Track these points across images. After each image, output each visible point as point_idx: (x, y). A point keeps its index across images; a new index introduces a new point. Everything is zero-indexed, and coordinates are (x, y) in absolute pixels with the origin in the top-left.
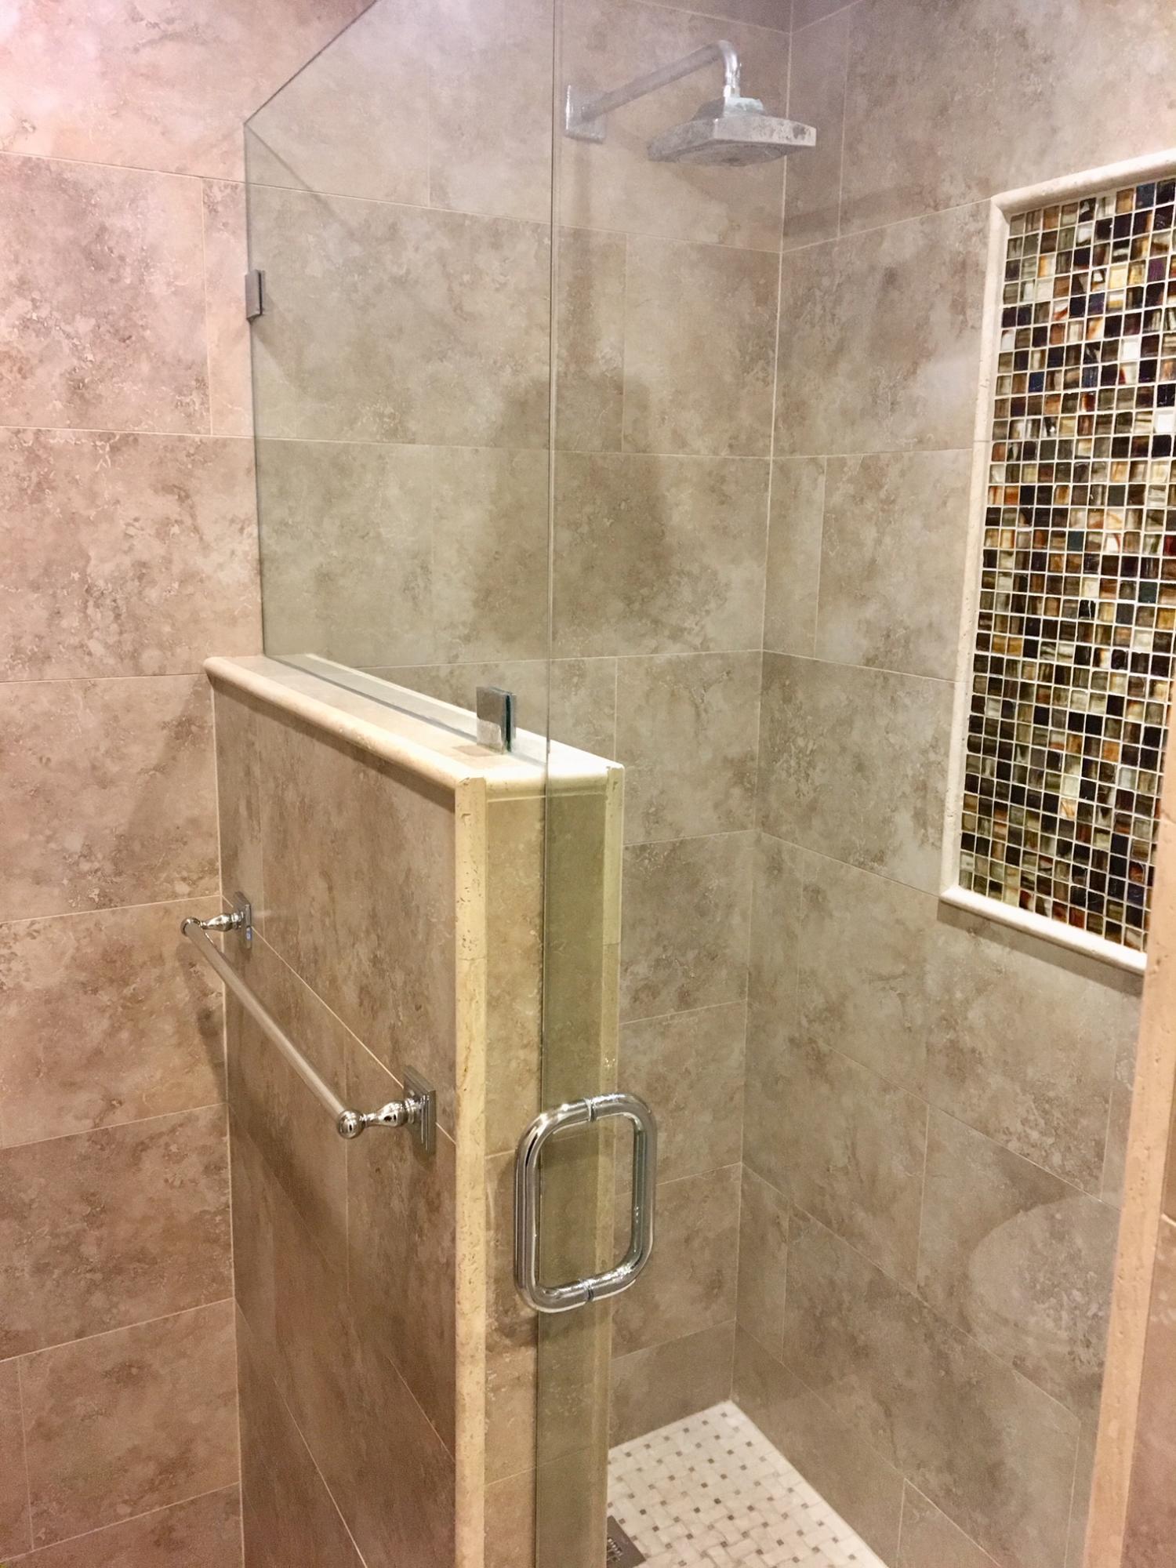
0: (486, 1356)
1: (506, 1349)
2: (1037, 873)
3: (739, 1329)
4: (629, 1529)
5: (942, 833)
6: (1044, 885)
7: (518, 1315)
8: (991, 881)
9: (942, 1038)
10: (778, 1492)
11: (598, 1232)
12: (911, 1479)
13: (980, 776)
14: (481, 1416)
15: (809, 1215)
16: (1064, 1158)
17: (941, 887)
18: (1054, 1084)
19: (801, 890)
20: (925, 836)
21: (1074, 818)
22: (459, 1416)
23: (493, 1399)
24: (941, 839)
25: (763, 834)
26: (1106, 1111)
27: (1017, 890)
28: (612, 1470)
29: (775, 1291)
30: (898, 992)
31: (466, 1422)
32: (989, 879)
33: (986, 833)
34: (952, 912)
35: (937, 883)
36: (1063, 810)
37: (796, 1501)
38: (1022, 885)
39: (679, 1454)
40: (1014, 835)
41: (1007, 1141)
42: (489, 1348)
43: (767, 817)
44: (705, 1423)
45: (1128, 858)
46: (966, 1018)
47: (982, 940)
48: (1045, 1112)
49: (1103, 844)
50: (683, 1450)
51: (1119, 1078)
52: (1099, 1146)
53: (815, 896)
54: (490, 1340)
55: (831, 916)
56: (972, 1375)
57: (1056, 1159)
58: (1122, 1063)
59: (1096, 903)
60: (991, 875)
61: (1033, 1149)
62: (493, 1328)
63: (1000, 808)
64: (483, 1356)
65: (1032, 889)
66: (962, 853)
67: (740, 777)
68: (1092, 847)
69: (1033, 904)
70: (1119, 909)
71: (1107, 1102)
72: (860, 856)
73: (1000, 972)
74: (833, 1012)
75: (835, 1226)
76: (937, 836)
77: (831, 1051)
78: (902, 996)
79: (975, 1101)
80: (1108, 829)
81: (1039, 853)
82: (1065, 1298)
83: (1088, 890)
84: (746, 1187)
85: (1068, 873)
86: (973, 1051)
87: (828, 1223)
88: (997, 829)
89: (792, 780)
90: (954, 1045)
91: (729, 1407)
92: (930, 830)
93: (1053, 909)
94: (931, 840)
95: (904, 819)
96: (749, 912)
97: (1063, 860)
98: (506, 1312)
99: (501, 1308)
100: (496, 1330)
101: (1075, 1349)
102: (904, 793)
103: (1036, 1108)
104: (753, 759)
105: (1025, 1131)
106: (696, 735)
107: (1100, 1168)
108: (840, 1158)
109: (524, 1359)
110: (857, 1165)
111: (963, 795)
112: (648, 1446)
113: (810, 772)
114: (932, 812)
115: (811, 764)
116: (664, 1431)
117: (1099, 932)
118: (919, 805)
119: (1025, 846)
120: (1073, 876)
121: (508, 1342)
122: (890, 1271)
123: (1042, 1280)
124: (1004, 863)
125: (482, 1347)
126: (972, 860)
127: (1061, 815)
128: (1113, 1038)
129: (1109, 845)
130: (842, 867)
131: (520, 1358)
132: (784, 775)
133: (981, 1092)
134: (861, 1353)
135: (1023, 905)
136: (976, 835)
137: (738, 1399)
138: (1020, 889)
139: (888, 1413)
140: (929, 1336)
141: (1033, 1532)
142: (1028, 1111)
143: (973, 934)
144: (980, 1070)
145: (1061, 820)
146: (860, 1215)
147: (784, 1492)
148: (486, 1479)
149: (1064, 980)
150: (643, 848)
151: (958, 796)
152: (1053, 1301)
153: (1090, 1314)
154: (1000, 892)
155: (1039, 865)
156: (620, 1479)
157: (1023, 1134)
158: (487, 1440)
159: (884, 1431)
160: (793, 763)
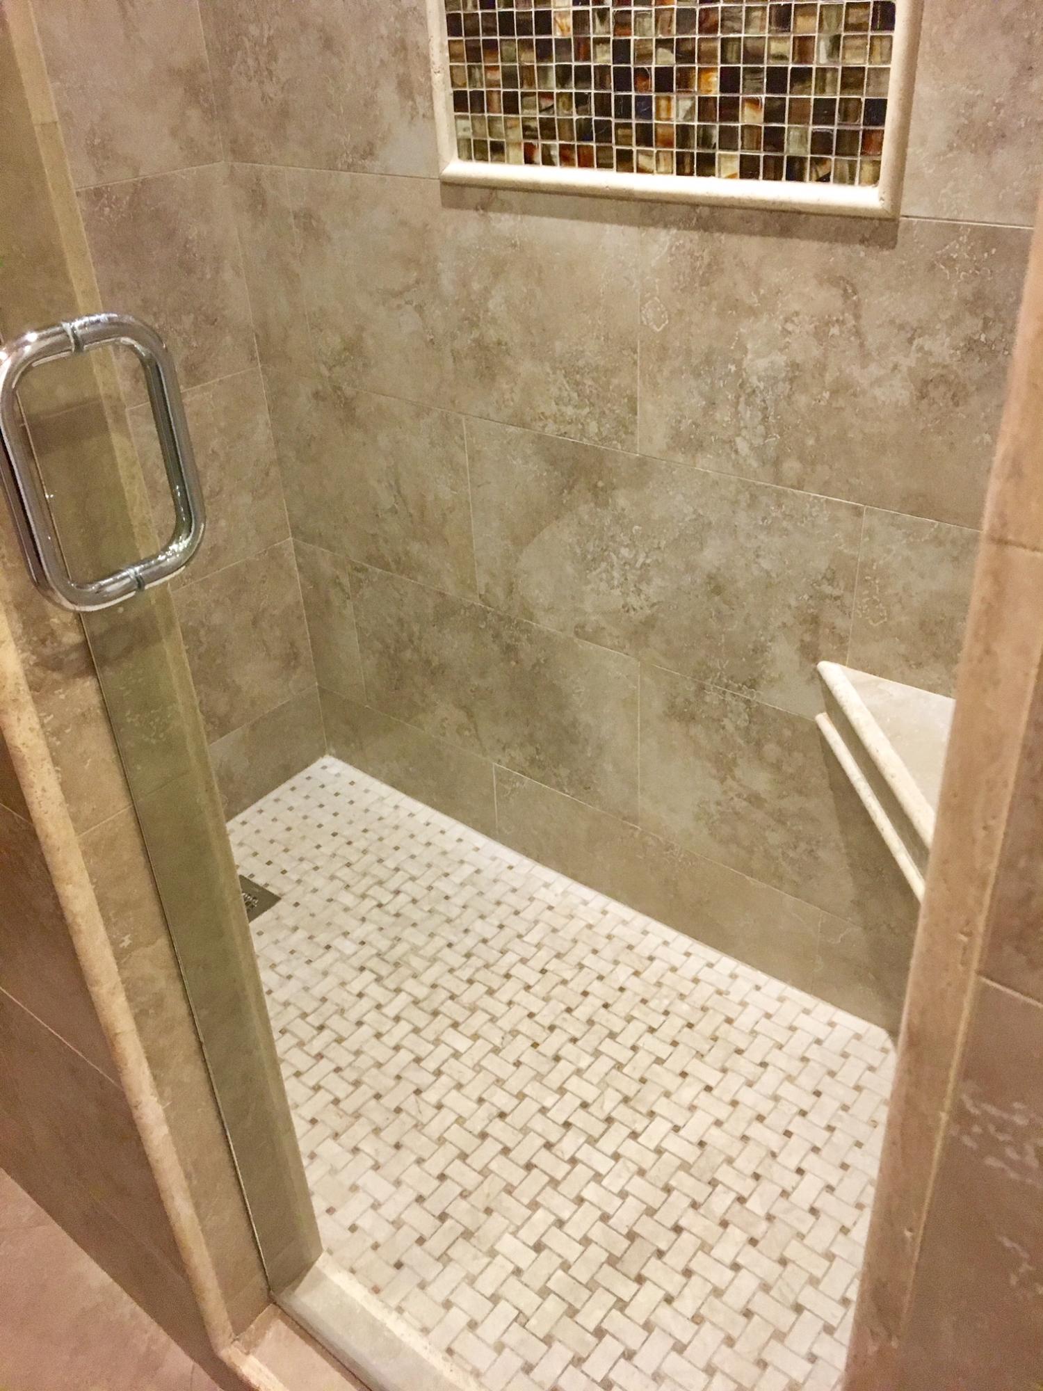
0: (33, 697)
1: (56, 685)
2: (538, 116)
3: (322, 691)
4: (259, 880)
5: (431, 99)
6: (548, 128)
7: (60, 643)
8: (491, 142)
9: (465, 341)
10: (386, 811)
11: (136, 530)
12: (499, 762)
13: (461, 12)
14: (48, 765)
15: (367, 566)
16: (600, 425)
17: (441, 164)
18: (582, 352)
19: (291, 220)
20: (414, 108)
21: (570, 35)
22: (20, 771)
23: (58, 743)
24: (432, 107)
25: (236, 164)
26: (635, 363)
27: (520, 144)
28: (234, 840)
29: (348, 644)
30: (414, 304)
31: (31, 776)
32: (489, 139)
33: (479, 84)
34: (455, 190)
35: (435, 161)
36: (558, 28)
37: (403, 813)
38: (525, 136)
39: (291, 809)
40: (509, 78)
41: (544, 427)
42: (35, 687)
43: (234, 141)
44: (309, 778)
45: (632, 66)
46: (487, 311)
47: (491, 215)
48: (577, 384)
49: (603, 57)
50: (294, 804)
51: (645, 323)
52: (632, 400)
53: (308, 222)
54: (31, 678)
55: (329, 239)
56: (540, 655)
57: (593, 427)
58: (646, 305)
59: (604, 132)
60: (491, 135)
61: (569, 426)
62: (32, 663)
63: (491, 46)
64: (29, 697)
65: (536, 138)
66: (456, 117)
67: (194, 93)
68: (592, 64)
69: (538, 156)
70: (627, 131)
71: (635, 352)
72: (347, 156)
73: (514, 245)
74: (353, 348)
75: (393, 566)
76: (427, 104)
77: (357, 393)
78: (420, 309)
79: (507, 396)
80: (607, 36)
81: (537, 91)
82: (614, 557)
83: (594, 118)
84: (301, 560)
85: (571, 106)
86: (499, 343)
87: (386, 567)
88: (489, 75)
89: (254, 84)
90: (480, 344)
91: (327, 760)
92: (419, 99)
93: (561, 155)
94: (421, 111)
95: (388, 94)
96: (241, 265)
97: (564, 91)
98: (43, 642)
99: (35, 639)
100: (36, 665)
101: (628, 599)
102: (382, 61)
103: (568, 382)
104: (203, 70)
105: (559, 410)
106: (128, 37)
107: (634, 422)
108: (386, 499)
109: (85, 691)
110: (404, 501)
111: (446, 43)
112: (261, 811)
113: (273, 67)
114: (417, 76)
115: (273, 56)
116: (273, 795)
117: (609, 166)
118: (401, 70)
119: (522, 87)
120: (577, 107)
121: (57, 676)
122: (452, 591)
123: (591, 549)
124: (502, 115)
125: (24, 687)
126: (468, 123)
127: (556, 35)
128: (636, 281)
129: (610, 57)
130: (330, 176)
131: (78, 691)
132: (243, 81)
133: (513, 384)
134: (436, 672)
135: (529, 160)
136: (468, 90)
137: (333, 751)
138: (523, 142)
139: (470, 715)
140: (497, 636)
141: (609, 768)
142: (560, 389)
143: (481, 212)
144: (509, 362)
145: (557, 40)
146: (415, 547)
147: (392, 810)
148: (76, 831)
149: (581, 232)
150: (98, 193)
151: (442, 45)
152: (604, 565)
153: (638, 565)
154: (503, 153)
155: (540, 107)
156: (241, 844)
157: (558, 414)
158: (64, 790)
159: (470, 730)
160: (251, 62)
